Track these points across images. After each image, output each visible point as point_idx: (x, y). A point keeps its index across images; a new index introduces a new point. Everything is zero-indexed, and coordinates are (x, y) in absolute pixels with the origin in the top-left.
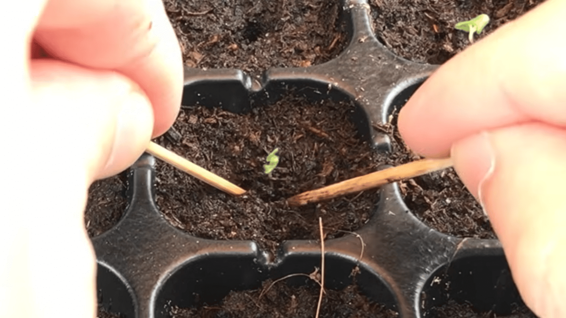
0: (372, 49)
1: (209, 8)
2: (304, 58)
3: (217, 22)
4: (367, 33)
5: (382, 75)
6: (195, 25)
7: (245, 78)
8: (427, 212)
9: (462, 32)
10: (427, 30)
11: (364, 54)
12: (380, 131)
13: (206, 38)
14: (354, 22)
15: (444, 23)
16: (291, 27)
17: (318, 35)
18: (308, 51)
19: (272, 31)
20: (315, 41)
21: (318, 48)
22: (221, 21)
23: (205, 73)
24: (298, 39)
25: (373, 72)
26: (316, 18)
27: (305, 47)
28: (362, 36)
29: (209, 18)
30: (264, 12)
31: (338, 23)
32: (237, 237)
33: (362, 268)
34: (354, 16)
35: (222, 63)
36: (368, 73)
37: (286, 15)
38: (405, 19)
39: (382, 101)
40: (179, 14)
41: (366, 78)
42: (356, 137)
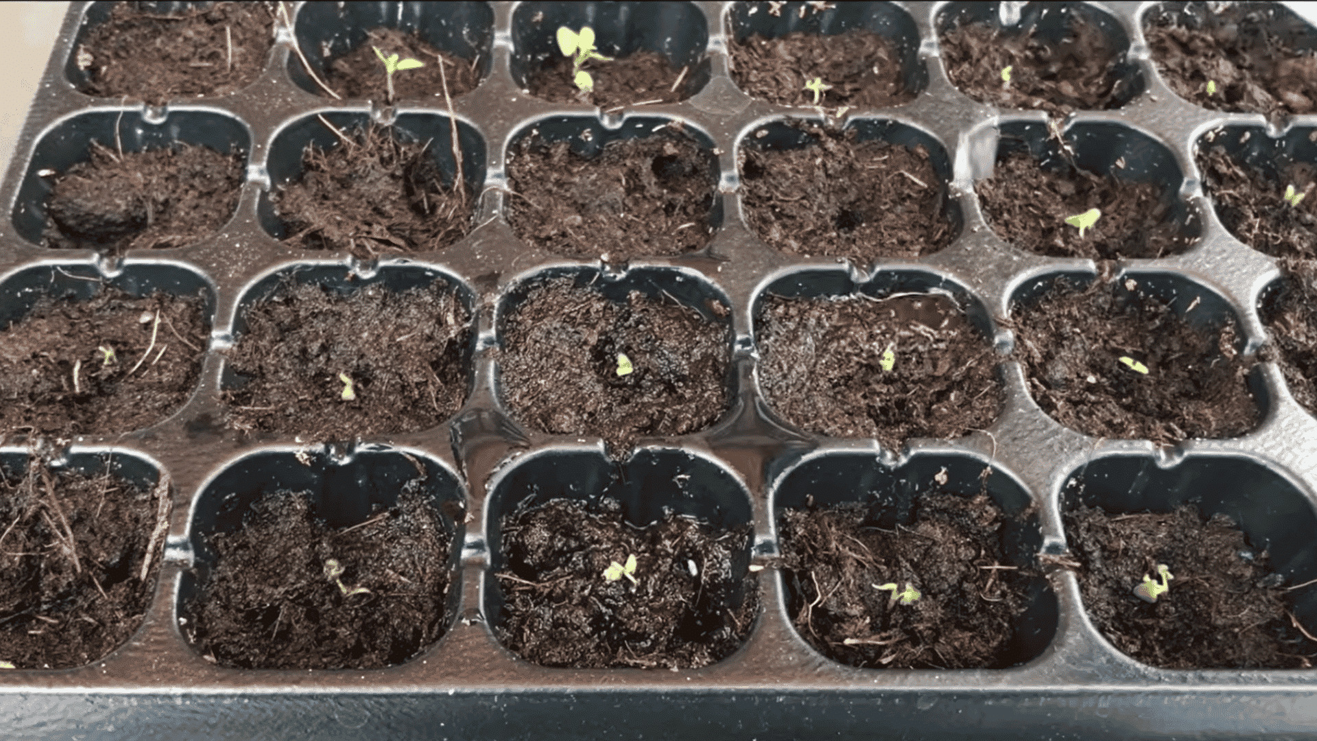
0: (987, 239)
1: (802, 194)
2: (908, 249)
3: (810, 209)
4: (980, 223)
5: (999, 266)
6: (787, 211)
7: (851, 267)
8: (1054, 413)
9: (1072, 227)
10: (1032, 224)
11: (978, 244)
12: (1002, 325)
13: (801, 226)
14: (964, 211)
15: (1051, 218)
16: (891, 216)
17: (921, 226)
18: (912, 243)
19: (869, 220)
20: (918, 232)
21: (922, 240)
22: (815, 208)
23: (807, 261)
24: (900, 229)
25: (989, 263)
26: (916, 207)
27: (908, 237)
28: (975, 224)
29: (801, 205)
30: (858, 200)
31: (943, 212)
32: (855, 436)
33: (994, 469)
34: (963, 205)
35: (822, 252)
36: (984, 264)
37: (885, 204)
38: (1009, 212)
39: (1001, 294)
40: (770, 199)
41: (982, 270)
42: (973, 332)
